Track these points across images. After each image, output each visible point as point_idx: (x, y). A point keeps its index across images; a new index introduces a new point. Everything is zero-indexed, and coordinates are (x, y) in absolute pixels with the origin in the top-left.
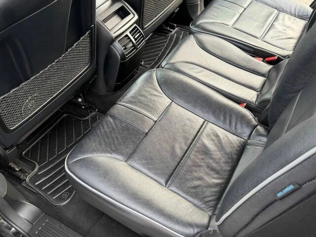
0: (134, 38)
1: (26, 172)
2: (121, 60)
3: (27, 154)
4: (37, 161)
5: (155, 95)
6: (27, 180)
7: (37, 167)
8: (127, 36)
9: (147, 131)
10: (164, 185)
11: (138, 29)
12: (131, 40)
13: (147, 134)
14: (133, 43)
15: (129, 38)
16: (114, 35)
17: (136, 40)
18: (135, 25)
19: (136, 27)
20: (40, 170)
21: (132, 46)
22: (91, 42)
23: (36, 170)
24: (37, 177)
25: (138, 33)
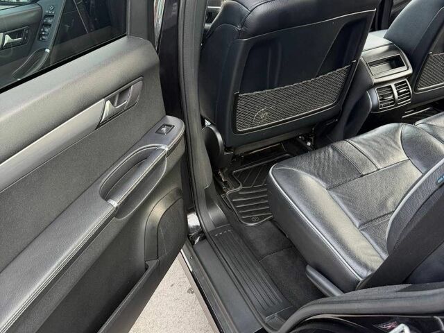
0: (398, 92)
1: (229, 187)
2: (372, 110)
3: (236, 174)
4: (242, 183)
5: (391, 146)
6: (228, 193)
7: (241, 187)
8: (390, 87)
9: (364, 173)
10: (358, 226)
11: (407, 85)
12: (393, 93)
13: (362, 176)
14: (394, 96)
15: (392, 90)
16: (375, 81)
17: (399, 94)
18: (406, 80)
19: (405, 82)
20: (242, 190)
21: (392, 100)
22: (346, 79)
23: (238, 189)
24: (236, 195)
25: (406, 88)
